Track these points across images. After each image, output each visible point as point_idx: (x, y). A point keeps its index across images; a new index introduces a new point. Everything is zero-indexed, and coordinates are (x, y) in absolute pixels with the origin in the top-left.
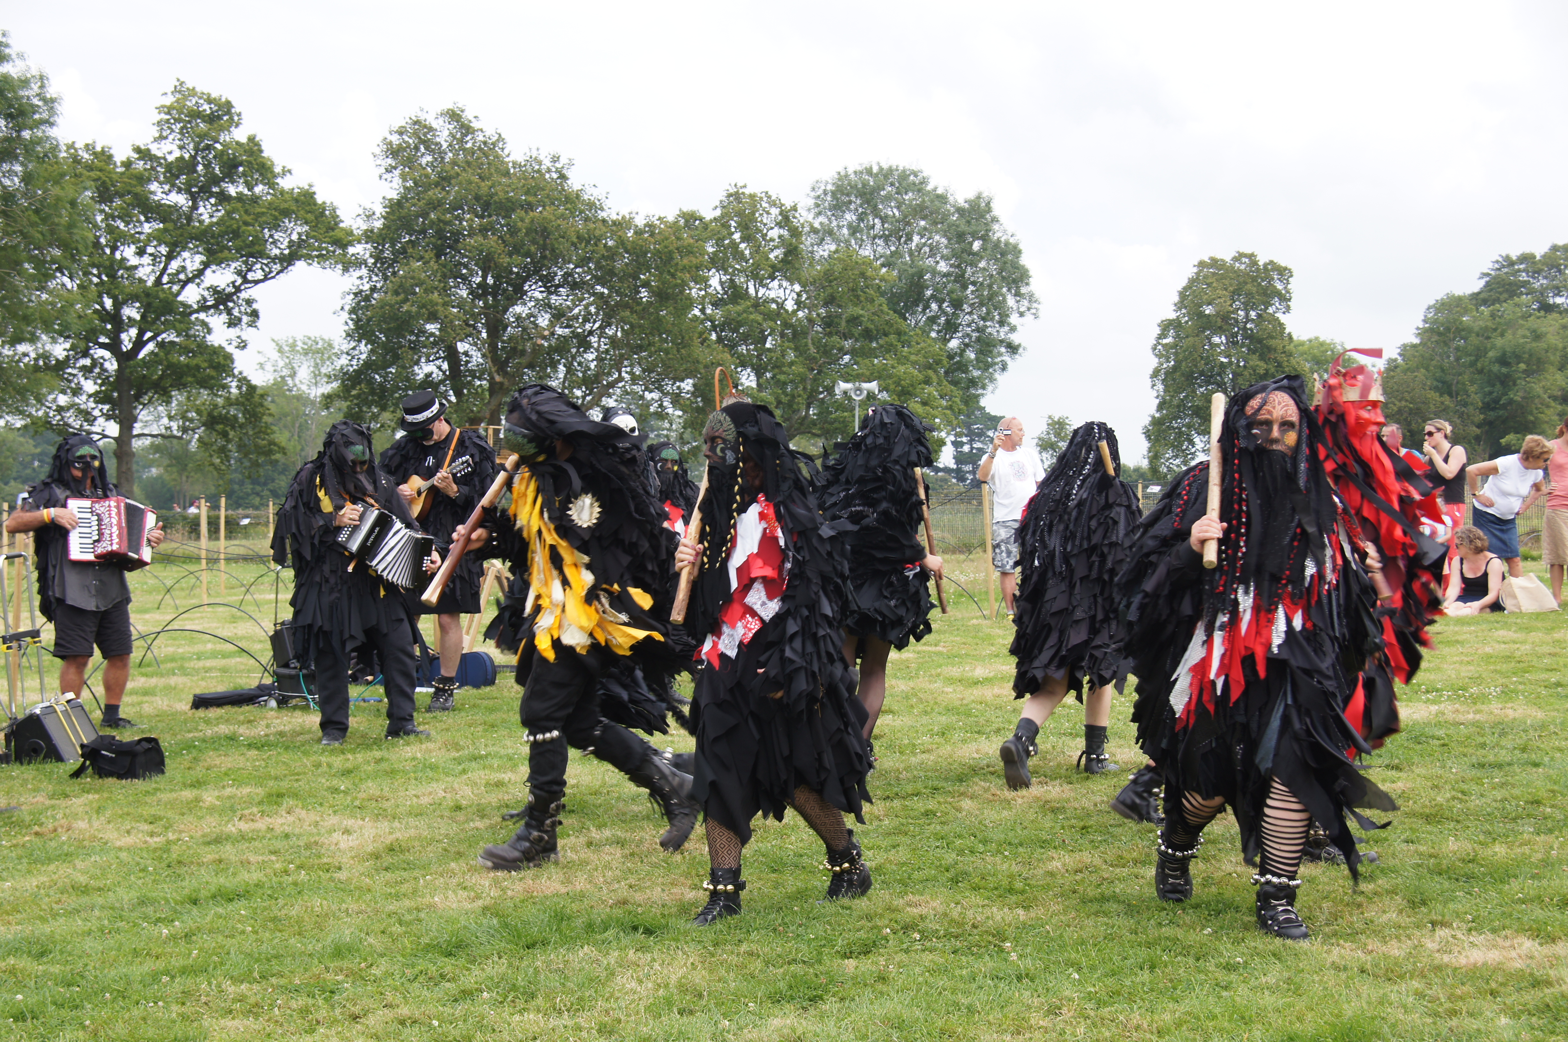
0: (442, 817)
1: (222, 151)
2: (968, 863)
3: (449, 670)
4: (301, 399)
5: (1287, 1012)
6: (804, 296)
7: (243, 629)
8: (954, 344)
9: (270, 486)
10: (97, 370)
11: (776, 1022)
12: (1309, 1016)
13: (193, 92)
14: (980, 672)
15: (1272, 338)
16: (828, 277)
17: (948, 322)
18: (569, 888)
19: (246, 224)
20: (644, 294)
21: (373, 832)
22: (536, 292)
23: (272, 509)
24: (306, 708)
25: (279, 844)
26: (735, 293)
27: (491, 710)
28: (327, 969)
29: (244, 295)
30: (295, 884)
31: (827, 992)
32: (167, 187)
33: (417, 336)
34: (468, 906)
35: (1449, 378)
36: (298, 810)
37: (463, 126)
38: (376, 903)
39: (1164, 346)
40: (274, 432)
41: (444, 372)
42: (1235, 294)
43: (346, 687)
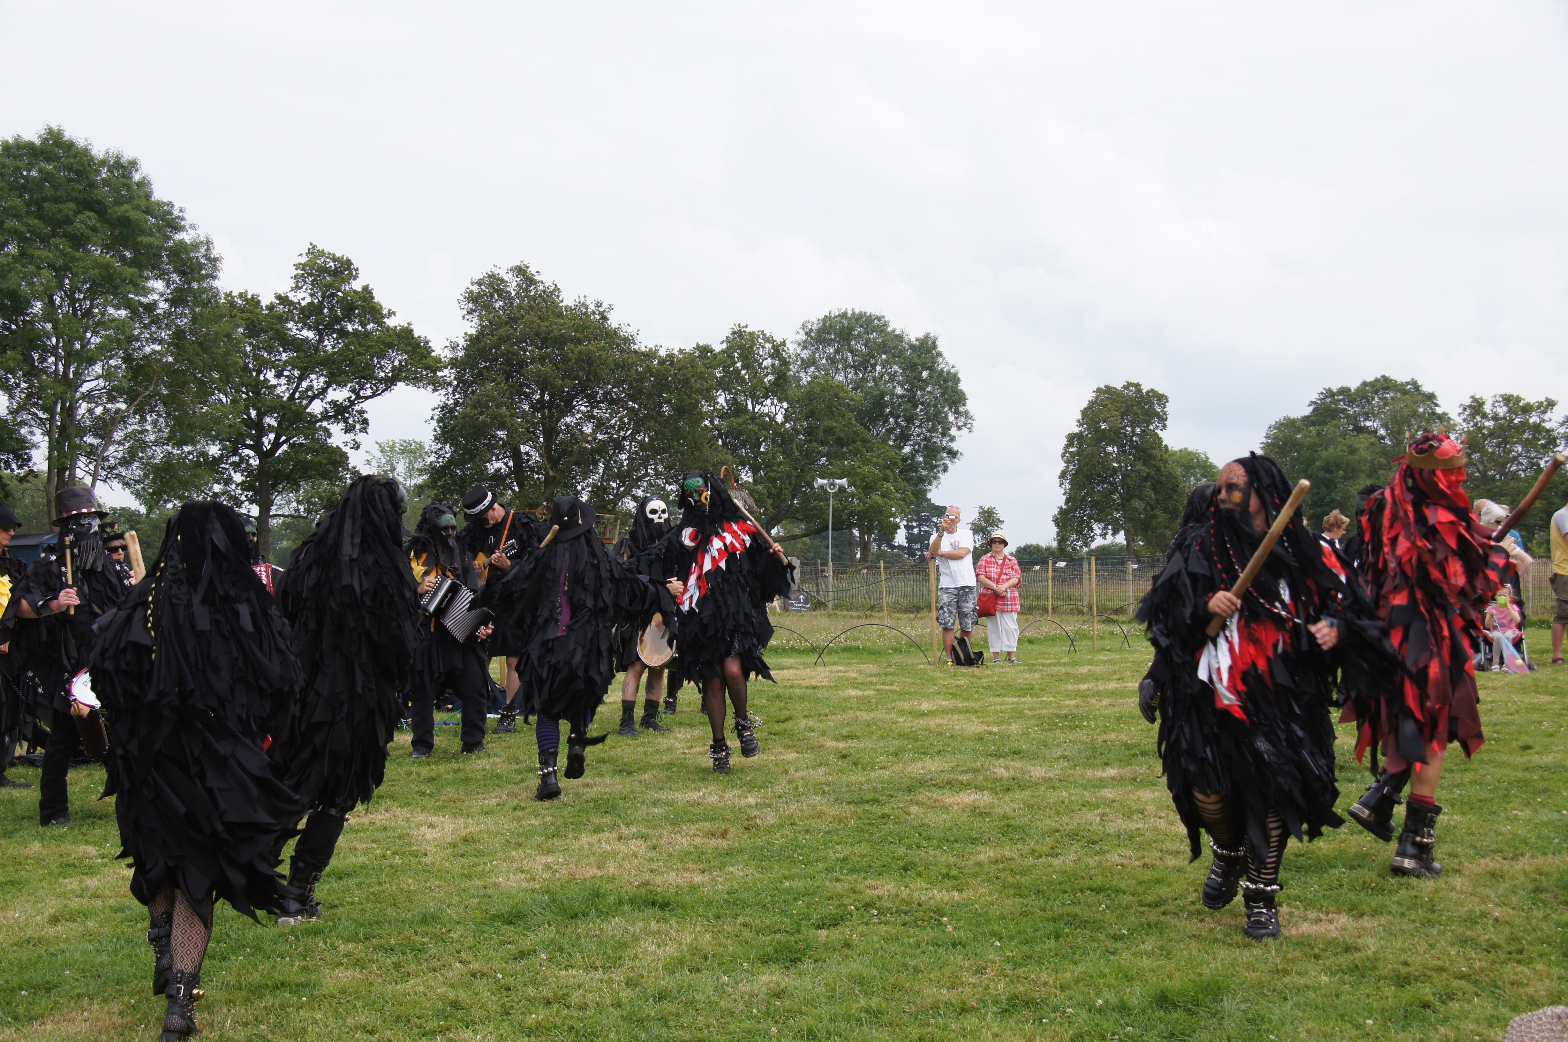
1: (343, 298)
2: (916, 855)
5: (1160, 972)
6: (791, 411)
8: (907, 450)
10: (243, 466)
11: (765, 978)
12: (1177, 974)
13: (322, 253)
14: (925, 706)
15: (1153, 448)
16: (810, 397)
17: (902, 433)
19: (359, 354)
20: (666, 408)
21: (452, 826)
22: (582, 406)
25: (379, 835)
26: (737, 409)
28: (416, 933)
29: (357, 408)
30: (391, 866)
31: (804, 955)
32: (300, 325)
33: (490, 440)
34: (524, 885)
36: (393, 809)
37: (528, 278)
39: (1070, 453)
41: (510, 468)
42: (1124, 414)
43: (432, 714)
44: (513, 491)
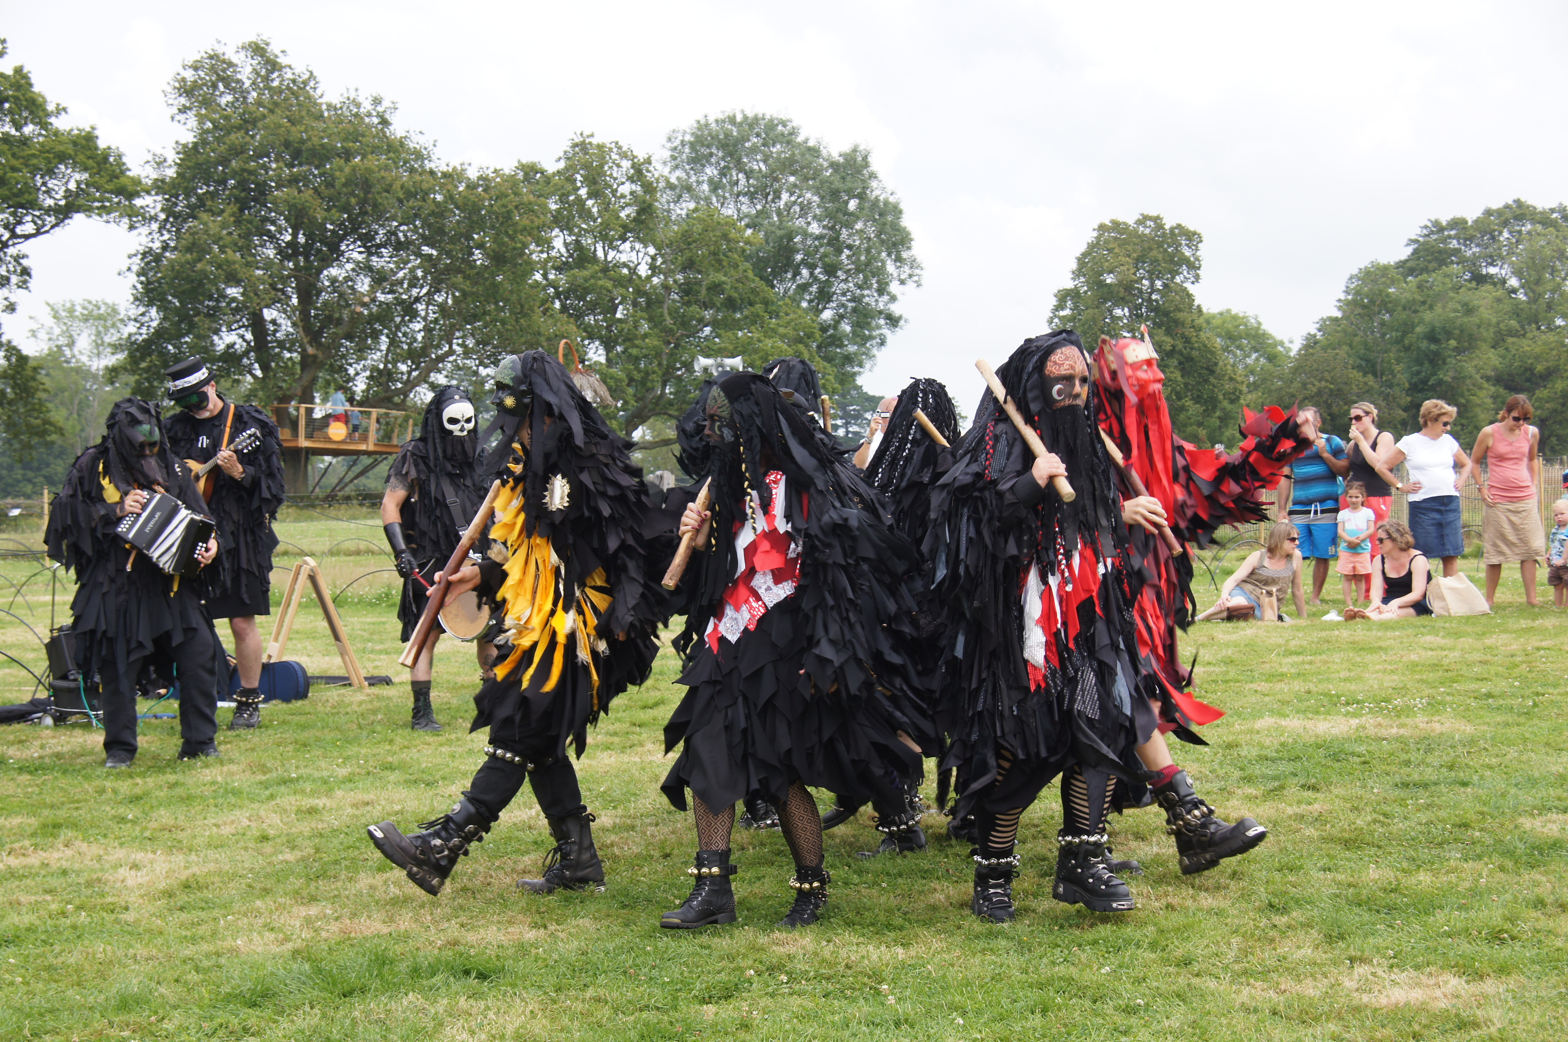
0: (246, 849)
3: (252, 680)
4: (82, 372)
6: (660, 260)
7: (13, 635)
8: (827, 315)
9: (45, 472)
15: (1180, 310)
16: (686, 240)
17: (820, 290)
18: (392, 929)
19: (14, 169)
20: (477, 254)
21: (166, 866)
22: (354, 253)
23: (47, 498)
24: (87, 726)
25: (54, 882)
26: (581, 257)
27: (304, 727)
28: (111, 1024)
29: (11, 251)
30: (74, 927)
33: (218, 301)
34: (275, 949)
35: (1372, 356)
36: (77, 843)
37: (268, 61)
38: (169, 947)
39: (1060, 318)
40: (49, 411)
41: (248, 343)
42: (1139, 261)
43: (133, 702)
44: (254, 376)
